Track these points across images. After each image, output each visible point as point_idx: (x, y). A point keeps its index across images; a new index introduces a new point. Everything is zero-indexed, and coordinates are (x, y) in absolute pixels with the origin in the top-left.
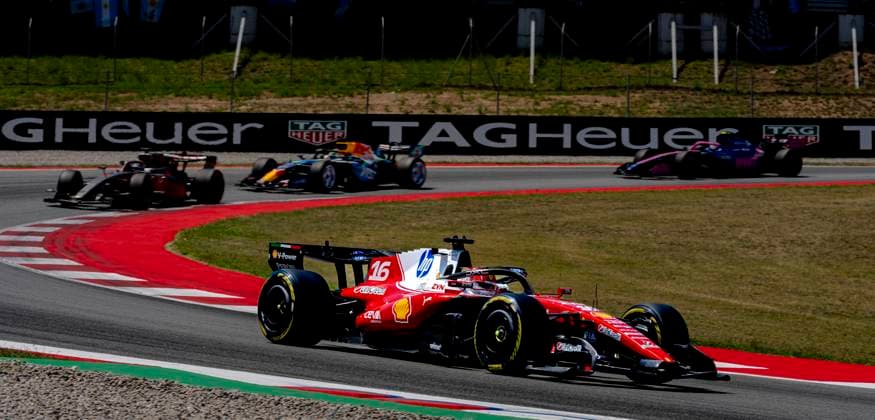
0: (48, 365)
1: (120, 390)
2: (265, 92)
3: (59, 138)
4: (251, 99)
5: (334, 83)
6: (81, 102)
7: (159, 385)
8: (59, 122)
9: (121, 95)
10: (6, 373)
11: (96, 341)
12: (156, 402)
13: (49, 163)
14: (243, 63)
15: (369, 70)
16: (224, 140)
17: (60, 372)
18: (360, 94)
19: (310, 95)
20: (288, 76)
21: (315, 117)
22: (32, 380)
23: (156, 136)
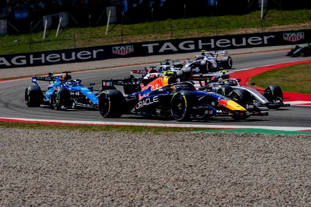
0: (213, 132)
1: (241, 138)
2: (274, 24)
3: (200, 47)
4: (269, 27)
5: (298, 19)
6: (207, 33)
7: (255, 135)
8: (200, 41)
9: (221, 30)
10: (198, 137)
12: (255, 142)
14: (265, 14)
15: (309, 13)
16: (261, 42)
17: (218, 134)
18: (307, 22)
19: (289, 24)
20: (281, 18)
21: (292, 32)
22: (208, 138)
23: (236, 43)
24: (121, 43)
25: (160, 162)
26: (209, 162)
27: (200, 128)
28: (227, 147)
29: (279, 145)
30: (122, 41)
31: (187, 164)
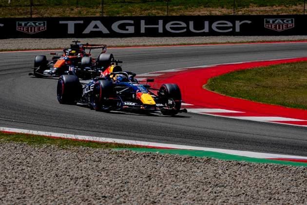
0: (143, 152)
1: (183, 163)
2: (251, 4)
3: (143, 31)
4: (244, 8)
6: (153, 11)
7: (204, 160)
8: (143, 22)
9: (175, 7)
10: (121, 157)
11: (169, 138)
12: (202, 169)
13: (138, 44)
16: (231, 30)
17: (151, 155)
18: (300, 4)
19: (274, 5)
21: (278, 17)
22: (135, 160)
23: (195, 28)
24: (30, 16)
25: (62, 188)
26: (131, 194)
27: (126, 145)
28: (161, 174)
29: (236, 176)
30: (31, 14)
31: (100, 194)
